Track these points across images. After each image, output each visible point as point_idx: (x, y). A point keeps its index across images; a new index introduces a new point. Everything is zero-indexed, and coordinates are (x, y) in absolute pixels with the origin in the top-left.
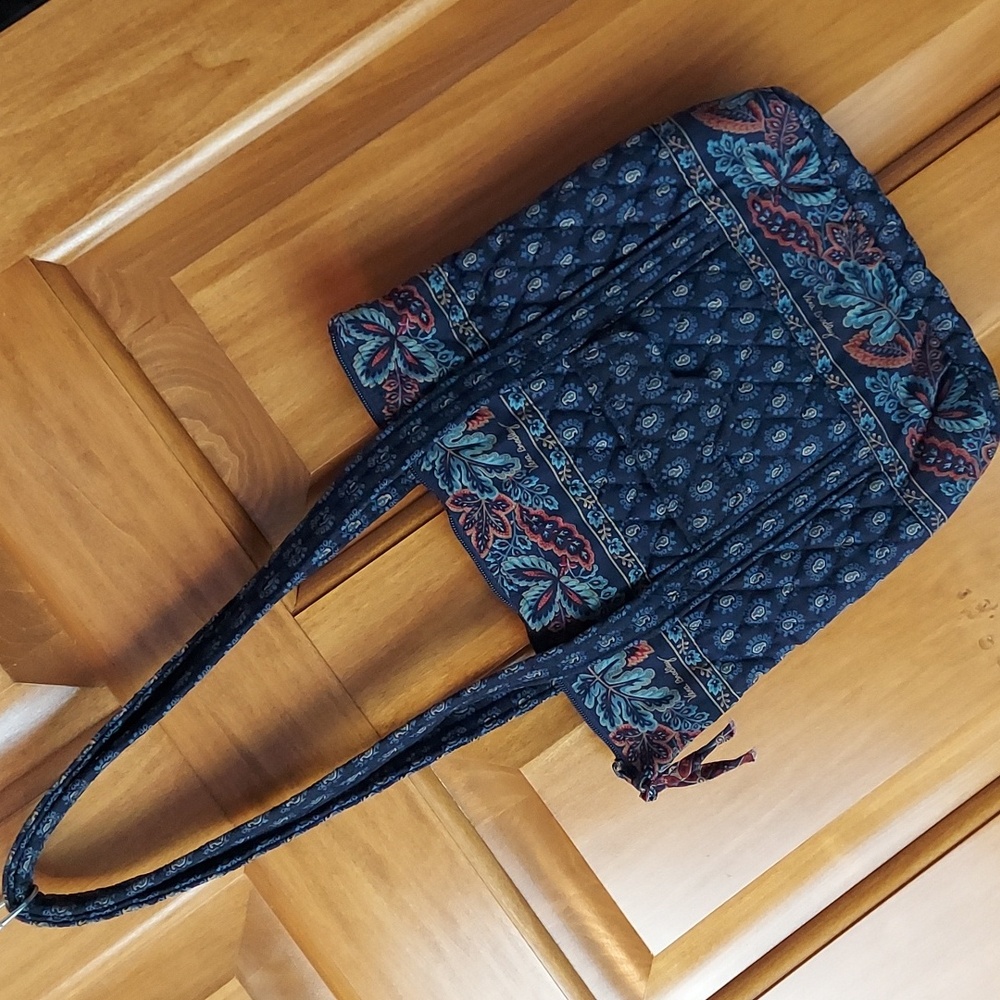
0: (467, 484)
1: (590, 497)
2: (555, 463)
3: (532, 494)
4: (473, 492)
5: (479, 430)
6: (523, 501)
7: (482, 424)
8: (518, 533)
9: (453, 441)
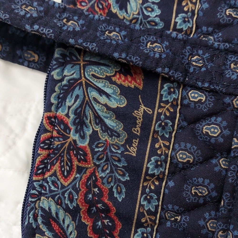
0: (72, 116)
1: (153, 218)
2: (151, 167)
3: (112, 172)
4: (70, 125)
5: (120, 86)
6: (100, 169)
7: (126, 84)
8: (74, 188)
9: (93, 75)
